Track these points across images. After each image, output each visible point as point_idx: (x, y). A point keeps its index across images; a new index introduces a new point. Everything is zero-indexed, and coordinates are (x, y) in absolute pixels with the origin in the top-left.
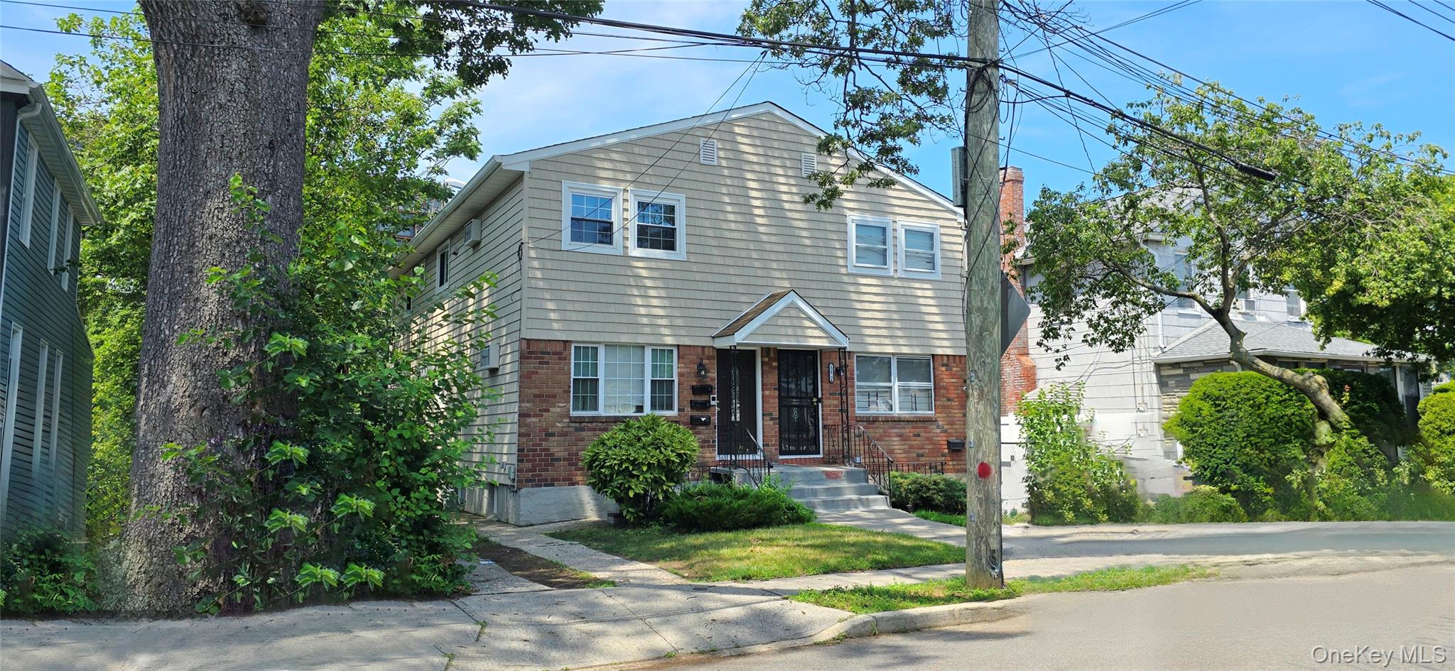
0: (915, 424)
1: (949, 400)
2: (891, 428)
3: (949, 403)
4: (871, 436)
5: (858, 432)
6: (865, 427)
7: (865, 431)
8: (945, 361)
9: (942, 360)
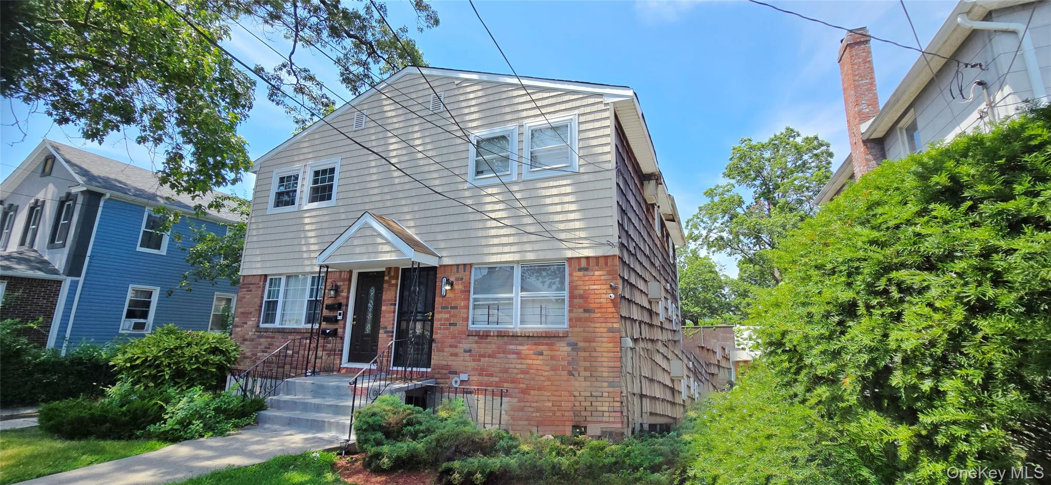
0: (537, 341)
1: (586, 311)
2: (506, 343)
3: (587, 315)
4: (482, 351)
5: (466, 346)
6: (476, 342)
7: (474, 346)
8: (584, 263)
9: (579, 264)
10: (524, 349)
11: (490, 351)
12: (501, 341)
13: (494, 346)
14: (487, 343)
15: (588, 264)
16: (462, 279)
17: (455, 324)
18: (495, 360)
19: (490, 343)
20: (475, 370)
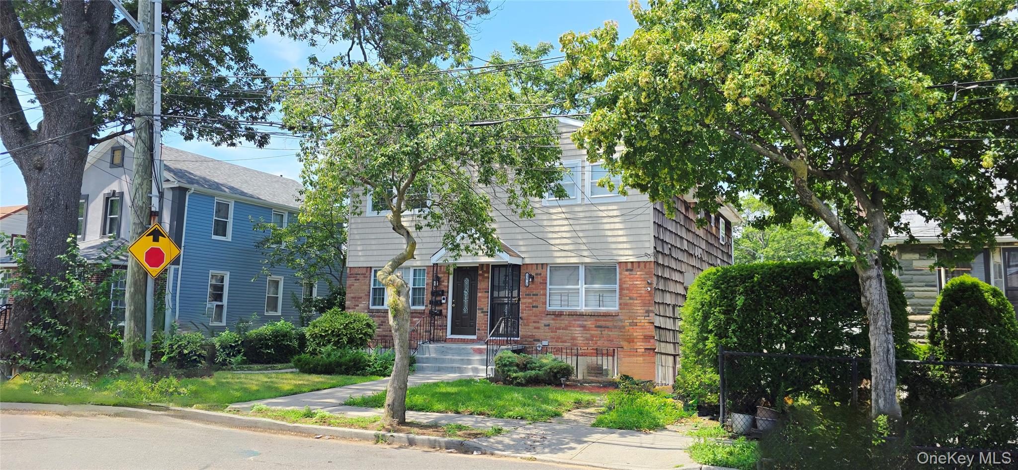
3: (632, 301)
4: (558, 326)
5: (547, 322)
6: (553, 319)
7: (552, 322)
8: (629, 266)
9: (626, 266)
10: (589, 323)
11: (563, 326)
12: (571, 318)
13: (567, 322)
14: (561, 320)
15: (633, 266)
16: (540, 274)
17: (537, 307)
18: (568, 332)
19: (563, 320)
20: (552, 338)
